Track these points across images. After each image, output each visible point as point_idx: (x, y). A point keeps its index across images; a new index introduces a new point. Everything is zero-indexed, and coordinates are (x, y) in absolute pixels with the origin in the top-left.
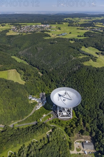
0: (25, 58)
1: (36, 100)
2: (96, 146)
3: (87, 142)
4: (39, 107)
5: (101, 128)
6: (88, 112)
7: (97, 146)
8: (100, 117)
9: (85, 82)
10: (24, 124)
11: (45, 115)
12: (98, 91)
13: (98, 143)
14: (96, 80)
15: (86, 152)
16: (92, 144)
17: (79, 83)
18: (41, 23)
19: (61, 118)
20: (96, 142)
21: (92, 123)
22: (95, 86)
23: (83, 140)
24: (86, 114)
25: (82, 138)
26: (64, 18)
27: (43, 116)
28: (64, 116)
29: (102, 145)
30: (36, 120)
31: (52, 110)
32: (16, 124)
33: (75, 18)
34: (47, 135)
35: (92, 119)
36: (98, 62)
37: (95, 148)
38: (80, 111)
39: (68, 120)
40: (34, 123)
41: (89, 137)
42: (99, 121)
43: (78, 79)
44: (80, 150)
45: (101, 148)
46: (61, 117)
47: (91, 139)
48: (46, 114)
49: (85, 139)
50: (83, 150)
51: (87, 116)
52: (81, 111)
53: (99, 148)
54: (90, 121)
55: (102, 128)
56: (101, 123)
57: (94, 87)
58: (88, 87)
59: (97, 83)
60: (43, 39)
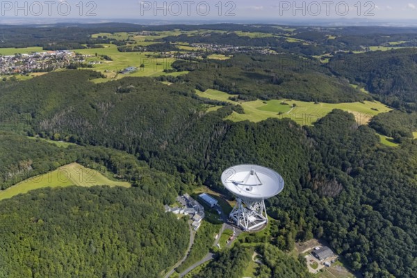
0: (71, 135)
1: (182, 212)
2: (334, 247)
3: (317, 248)
4: (198, 224)
5: (327, 216)
6: (291, 200)
7: (336, 247)
8: (315, 200)
9: (256, 151)
10: (191, 268)
11: (217, 236)
12: (285, 161)
13: (335, 241)
14: (273, 142)
15: (327, 263)
16: (326, 247)
17: (245, 155)
18: (42, 48)
19: (250, 228)
20: (332, 240)
21: (307, 215)
22: (276, 153)
23: (310, 249)
24: (289, 205)
25: (306, 247)
26: (91, 34)
27: (215, 239)
28: (252, 224)
29: (344, 239)
30: (208, 250)
31: (223, 223)
32: (172, 275)
33: (119, 34)
34: (256, 262)
35: (304, 209)
36: (249, 113)
37: (335, 252)
38: (274, 205)
39: (263, 227)
40: (208, 257)
41: (315, 241)
42: (318, 207)
43: (238, 149)
44: (317, 265)
45: (344, 245)
46: (248, 227)
47: (319, 242)
48: (217, 232)
49: (310, 246)
50: (321, 263)
51: (292, 207)
52: (277, 203)
53: (342, 247)
54: (302, 214)
55: (329, 216)
56: (322, 209)
57: (276, 155)
58: (266, 157)
59: (278, 147)
60: (91, 83)
